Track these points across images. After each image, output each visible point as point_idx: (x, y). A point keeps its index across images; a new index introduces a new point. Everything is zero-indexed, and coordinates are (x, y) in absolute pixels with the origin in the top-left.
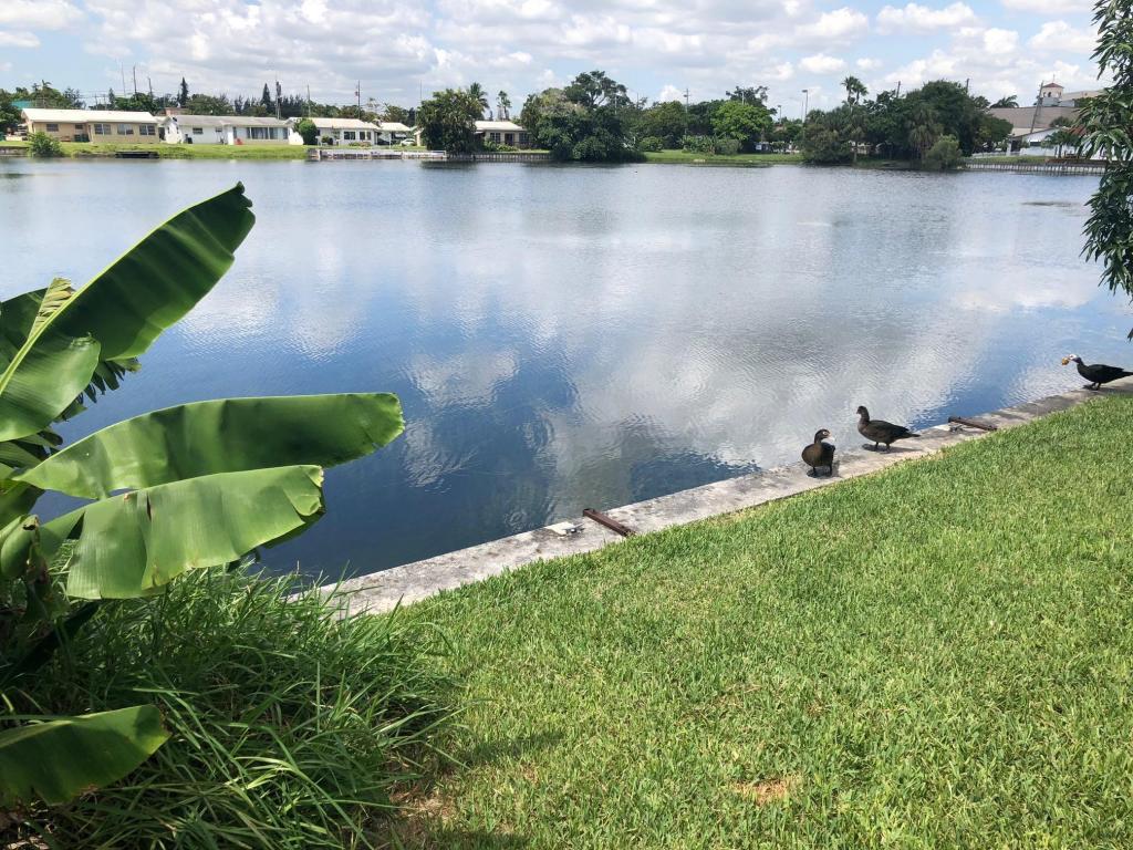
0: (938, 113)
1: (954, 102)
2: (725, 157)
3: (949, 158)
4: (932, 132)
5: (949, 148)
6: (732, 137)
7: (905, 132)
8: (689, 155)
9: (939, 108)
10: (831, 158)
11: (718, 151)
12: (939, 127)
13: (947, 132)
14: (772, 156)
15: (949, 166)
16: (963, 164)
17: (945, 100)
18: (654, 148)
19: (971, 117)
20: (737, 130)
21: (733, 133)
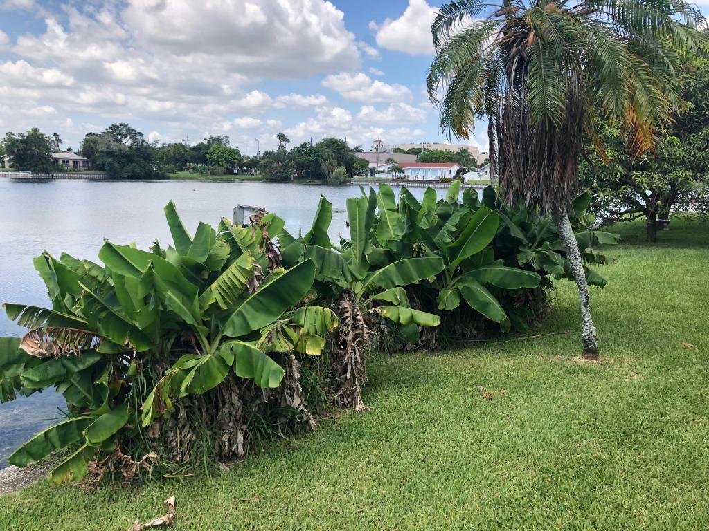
0: (334, 155)
1: (341, 149)
2: (216, 177)
3: (342, 179)
4: (332, 165)
5: (342, 173)
6: (220, 165)
7: (318, 164)
8: (195, 175)
9: (334, 152)
10: (279, 178)
11: (213, 173)
12: (335, 163)
13: (339, 165)
14: (243, 177)
15: (343, 182)
16: (349, 182)
17: (336, 148)
18: (172, 171)
19: (349, 157)
20: (222, 161)
21: (221, 163)
